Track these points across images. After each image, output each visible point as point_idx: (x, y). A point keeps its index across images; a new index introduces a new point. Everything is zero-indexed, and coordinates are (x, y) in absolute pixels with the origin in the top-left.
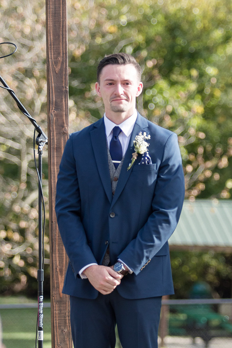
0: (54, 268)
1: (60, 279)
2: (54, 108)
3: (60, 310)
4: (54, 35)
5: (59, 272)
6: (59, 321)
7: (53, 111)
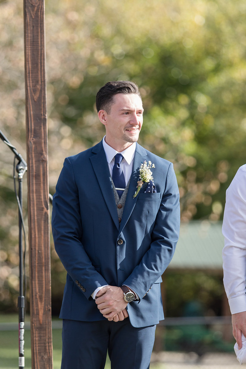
0: (34, 294)
1: (40, 306)
2: (32, 136)
3: (40, 337)
4: (32, 64)
5: (39, 299)
6: (39, 347)
7: (32, 138)
